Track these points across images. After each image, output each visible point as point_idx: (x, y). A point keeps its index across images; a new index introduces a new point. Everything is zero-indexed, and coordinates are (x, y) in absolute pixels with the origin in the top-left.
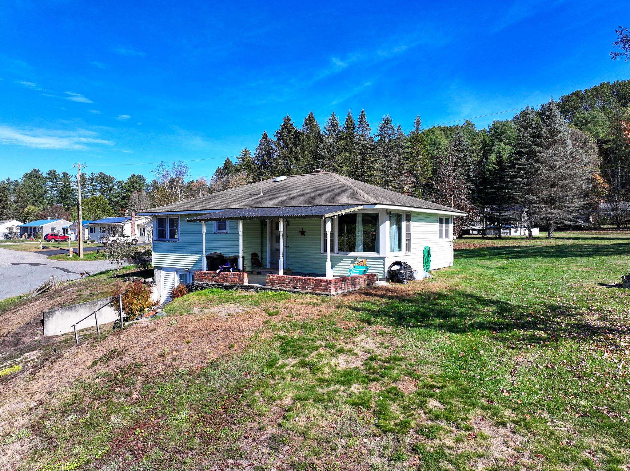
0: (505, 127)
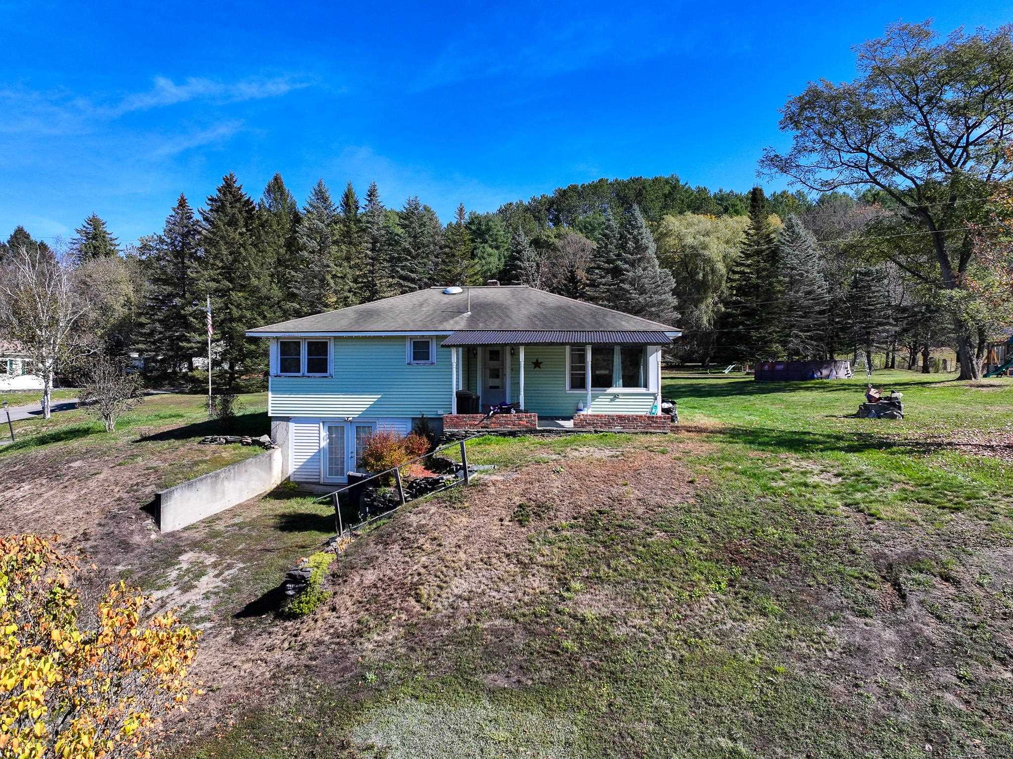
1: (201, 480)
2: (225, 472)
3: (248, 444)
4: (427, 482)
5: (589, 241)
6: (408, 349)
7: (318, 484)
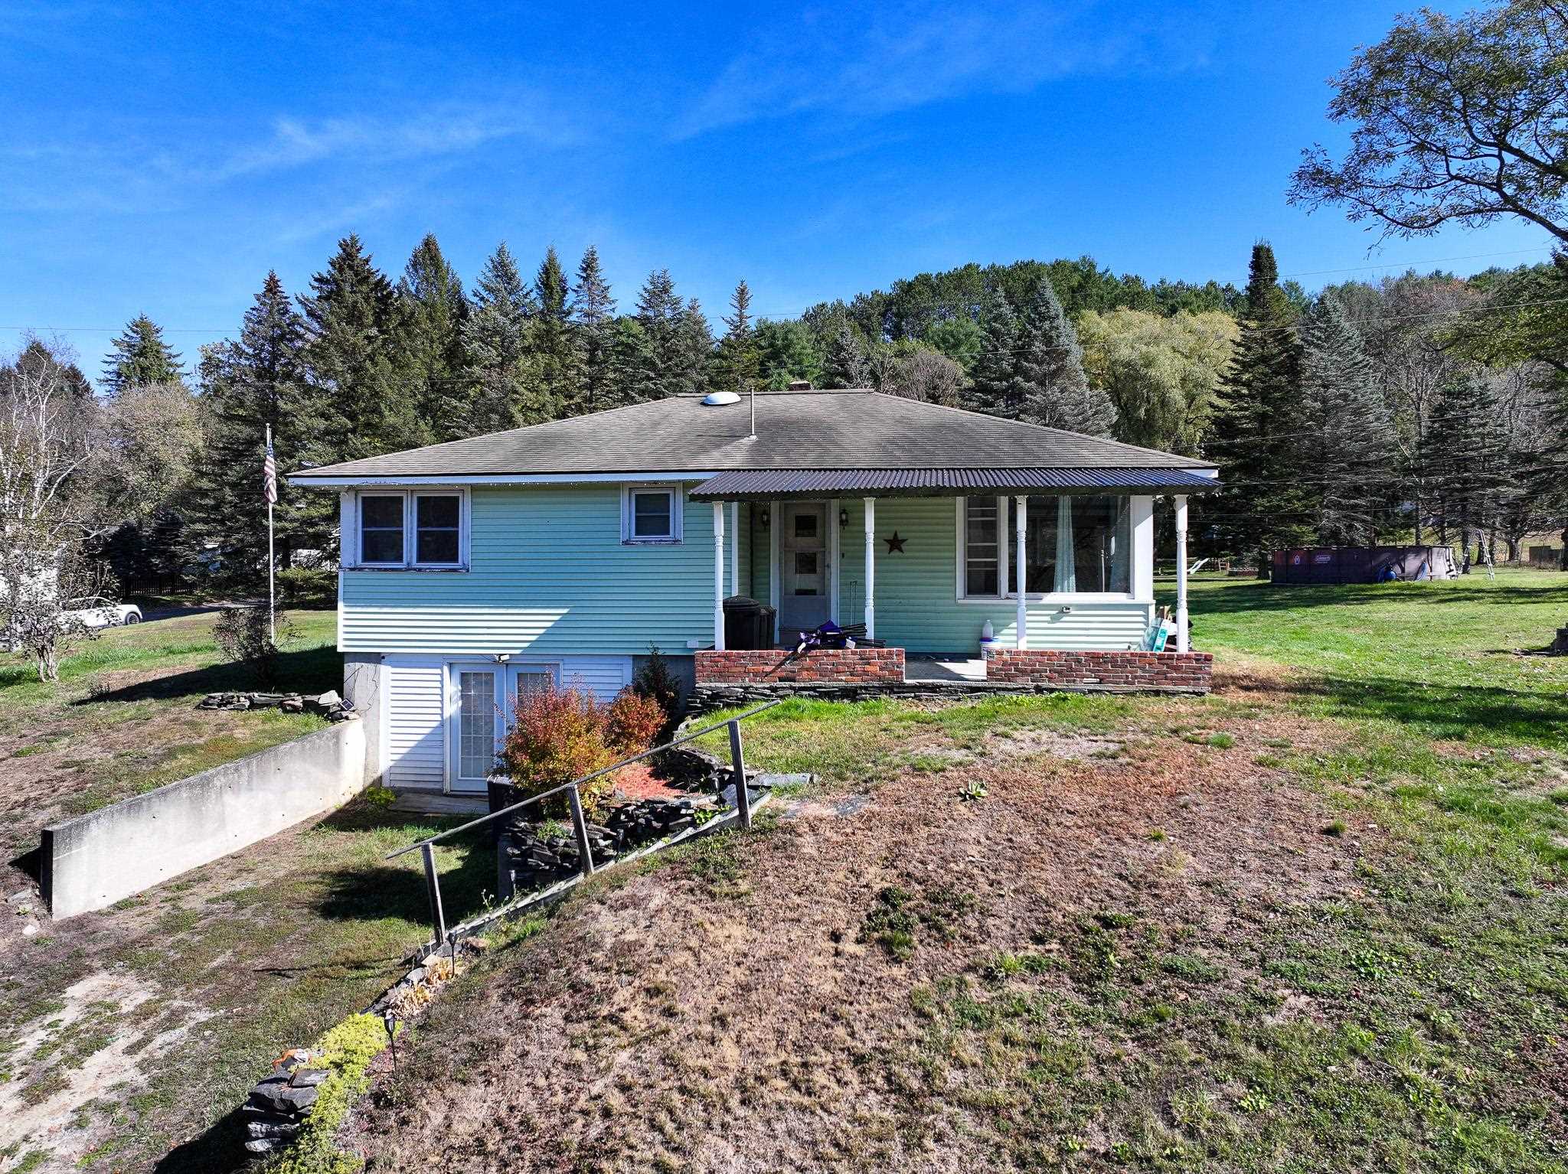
0: (791, 336)
1: (164, 794)
2: (225, 774)
3: (295, 710)
4: (653, 811)
5: (949, 363)
6: (626, 511)
7: (440, 793)
